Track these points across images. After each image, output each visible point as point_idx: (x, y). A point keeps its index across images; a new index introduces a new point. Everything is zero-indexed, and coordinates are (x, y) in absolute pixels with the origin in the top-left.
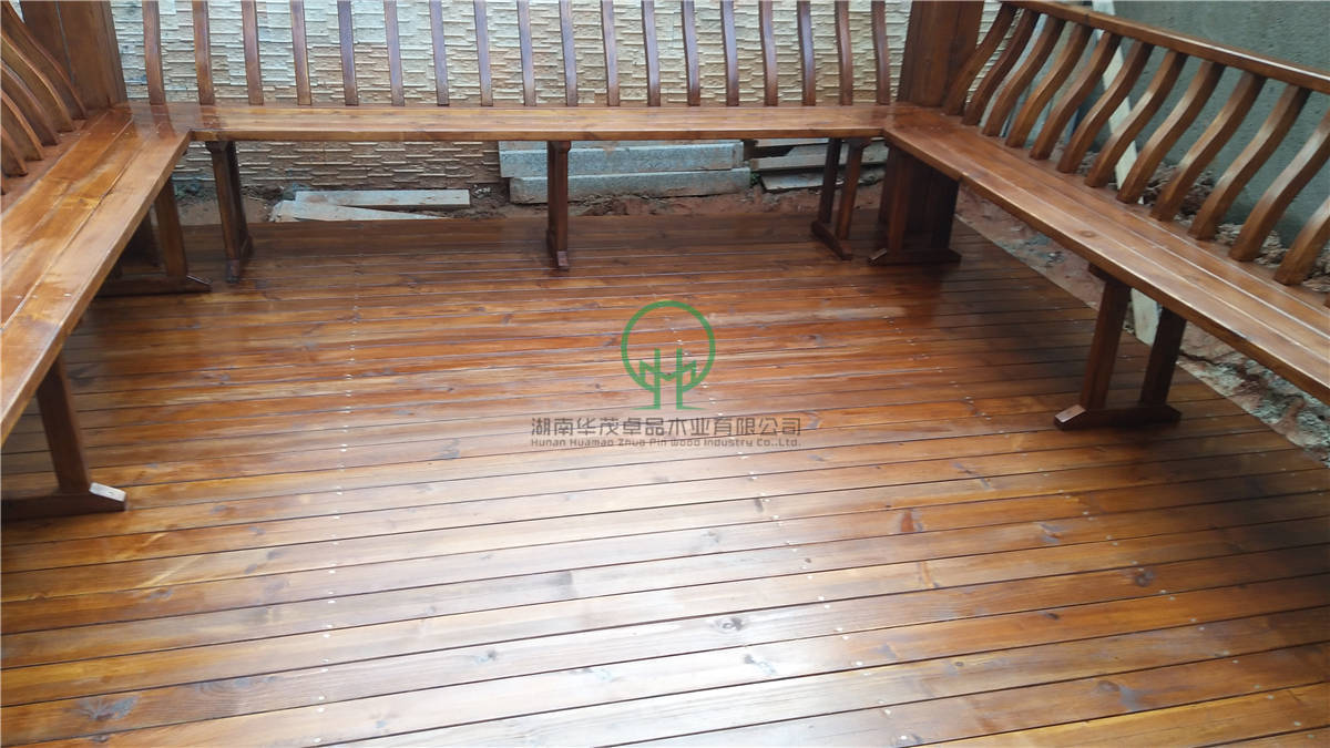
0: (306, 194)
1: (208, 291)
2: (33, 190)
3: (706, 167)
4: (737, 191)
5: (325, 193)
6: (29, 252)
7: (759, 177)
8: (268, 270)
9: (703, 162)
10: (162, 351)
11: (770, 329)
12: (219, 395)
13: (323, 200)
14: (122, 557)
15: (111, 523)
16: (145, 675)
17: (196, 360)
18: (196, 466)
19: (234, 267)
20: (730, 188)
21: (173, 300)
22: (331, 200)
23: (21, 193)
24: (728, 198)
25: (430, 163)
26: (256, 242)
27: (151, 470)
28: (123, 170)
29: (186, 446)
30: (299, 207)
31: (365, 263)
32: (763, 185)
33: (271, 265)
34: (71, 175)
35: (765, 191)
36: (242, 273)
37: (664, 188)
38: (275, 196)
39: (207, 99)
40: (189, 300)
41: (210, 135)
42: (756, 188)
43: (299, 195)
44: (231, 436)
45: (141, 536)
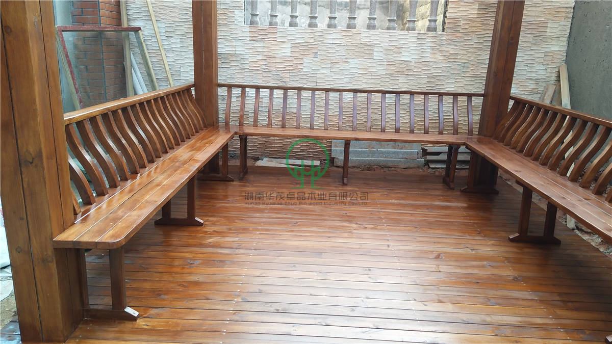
0: (267, 159)
1: (233, 181)
2: (192, 142)
3: (407, 157)
4: (418, 167)
5: (273, 159)
6: (191, 153)
7: (427, 163)
8: (251, 177)
9: (405, 156)
10: (218, 194)
11: (412, 205)
12: (232, 205)
13: (272, 161)
14: (200, 235)
15: (199, 228)
16: (204, 257)
17: (226, 197)
18: (223, 219)
19: (241, 176)
20: (416, 166)
21: (222, 182)
22: (274, 161)
23: (189, 142)
24: (415, 169)
25: (308, 152)
26: (249, 170)
27: (211, 219)
28: (216, 139)
29: (221, 215)
30: (265, 162)
31: (281, 178)
32: (429, 166)
33: (252, 176)
34: (203, 139)
35: (429, 168)
36: (243, 177)
37: (390, 164)
38: (257, 159)
39: (241, 124)
40: (227, 183)
41: (241, 133)
42: (426, 166)
43: (264, 159)
44: (233, 214)
45: (206, 232)
